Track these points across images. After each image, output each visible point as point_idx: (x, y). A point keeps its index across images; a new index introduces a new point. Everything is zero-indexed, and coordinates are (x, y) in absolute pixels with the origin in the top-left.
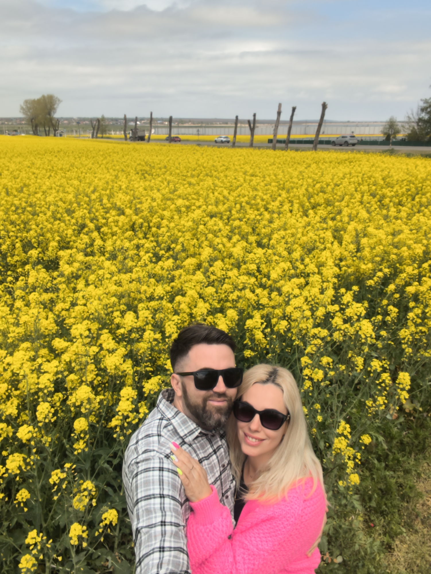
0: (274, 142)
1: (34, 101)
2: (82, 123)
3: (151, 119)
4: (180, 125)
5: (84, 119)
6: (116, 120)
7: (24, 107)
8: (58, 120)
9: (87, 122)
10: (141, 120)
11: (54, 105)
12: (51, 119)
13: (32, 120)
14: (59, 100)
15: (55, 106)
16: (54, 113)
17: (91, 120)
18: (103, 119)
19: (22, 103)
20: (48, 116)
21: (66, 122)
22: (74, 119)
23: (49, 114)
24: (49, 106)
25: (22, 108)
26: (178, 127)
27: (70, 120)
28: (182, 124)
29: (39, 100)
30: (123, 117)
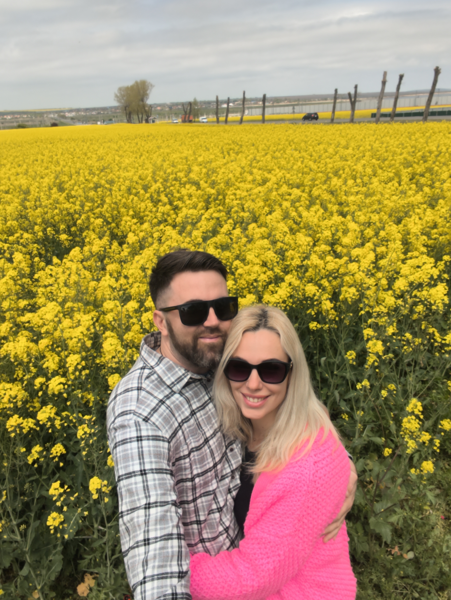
0: (378, 116)
1: (127, 89)
2: (174, 108)
3: (244, 100)
4: (275, 104)
5: (177, 104)
6: (209, 103)
7: (118, 95)
8: (151, 106)
9: (180, 107)
10: (234, 101)
11: (147, 90)
12: (144, 106)
13: (126, 107)
14: (151, 85)
15: (148, 92)
16: (147, 99)
17: (183, 104)
18: (196, 103)
19: (116, 91)
20: (141, 103)
21: (159, 108)
22: (167, 105)
23: (142, 100)
24: (142, 92)
25: (116, 96)
26: (273, 106)
27: (163, 105)
28: (278, 103)
29: (132, 87)
30: (214, 99)
